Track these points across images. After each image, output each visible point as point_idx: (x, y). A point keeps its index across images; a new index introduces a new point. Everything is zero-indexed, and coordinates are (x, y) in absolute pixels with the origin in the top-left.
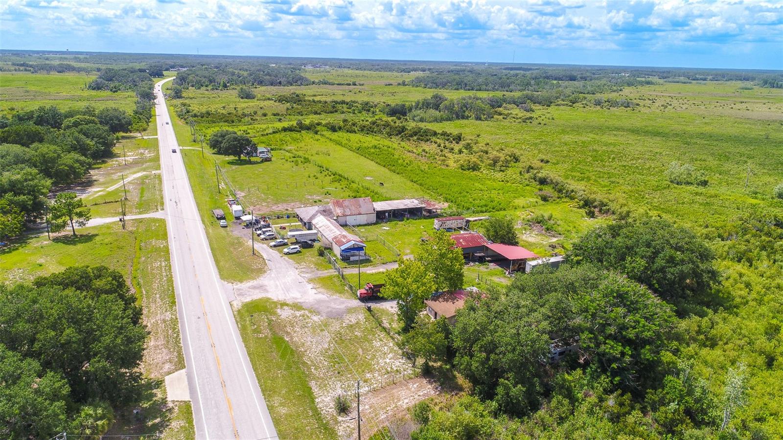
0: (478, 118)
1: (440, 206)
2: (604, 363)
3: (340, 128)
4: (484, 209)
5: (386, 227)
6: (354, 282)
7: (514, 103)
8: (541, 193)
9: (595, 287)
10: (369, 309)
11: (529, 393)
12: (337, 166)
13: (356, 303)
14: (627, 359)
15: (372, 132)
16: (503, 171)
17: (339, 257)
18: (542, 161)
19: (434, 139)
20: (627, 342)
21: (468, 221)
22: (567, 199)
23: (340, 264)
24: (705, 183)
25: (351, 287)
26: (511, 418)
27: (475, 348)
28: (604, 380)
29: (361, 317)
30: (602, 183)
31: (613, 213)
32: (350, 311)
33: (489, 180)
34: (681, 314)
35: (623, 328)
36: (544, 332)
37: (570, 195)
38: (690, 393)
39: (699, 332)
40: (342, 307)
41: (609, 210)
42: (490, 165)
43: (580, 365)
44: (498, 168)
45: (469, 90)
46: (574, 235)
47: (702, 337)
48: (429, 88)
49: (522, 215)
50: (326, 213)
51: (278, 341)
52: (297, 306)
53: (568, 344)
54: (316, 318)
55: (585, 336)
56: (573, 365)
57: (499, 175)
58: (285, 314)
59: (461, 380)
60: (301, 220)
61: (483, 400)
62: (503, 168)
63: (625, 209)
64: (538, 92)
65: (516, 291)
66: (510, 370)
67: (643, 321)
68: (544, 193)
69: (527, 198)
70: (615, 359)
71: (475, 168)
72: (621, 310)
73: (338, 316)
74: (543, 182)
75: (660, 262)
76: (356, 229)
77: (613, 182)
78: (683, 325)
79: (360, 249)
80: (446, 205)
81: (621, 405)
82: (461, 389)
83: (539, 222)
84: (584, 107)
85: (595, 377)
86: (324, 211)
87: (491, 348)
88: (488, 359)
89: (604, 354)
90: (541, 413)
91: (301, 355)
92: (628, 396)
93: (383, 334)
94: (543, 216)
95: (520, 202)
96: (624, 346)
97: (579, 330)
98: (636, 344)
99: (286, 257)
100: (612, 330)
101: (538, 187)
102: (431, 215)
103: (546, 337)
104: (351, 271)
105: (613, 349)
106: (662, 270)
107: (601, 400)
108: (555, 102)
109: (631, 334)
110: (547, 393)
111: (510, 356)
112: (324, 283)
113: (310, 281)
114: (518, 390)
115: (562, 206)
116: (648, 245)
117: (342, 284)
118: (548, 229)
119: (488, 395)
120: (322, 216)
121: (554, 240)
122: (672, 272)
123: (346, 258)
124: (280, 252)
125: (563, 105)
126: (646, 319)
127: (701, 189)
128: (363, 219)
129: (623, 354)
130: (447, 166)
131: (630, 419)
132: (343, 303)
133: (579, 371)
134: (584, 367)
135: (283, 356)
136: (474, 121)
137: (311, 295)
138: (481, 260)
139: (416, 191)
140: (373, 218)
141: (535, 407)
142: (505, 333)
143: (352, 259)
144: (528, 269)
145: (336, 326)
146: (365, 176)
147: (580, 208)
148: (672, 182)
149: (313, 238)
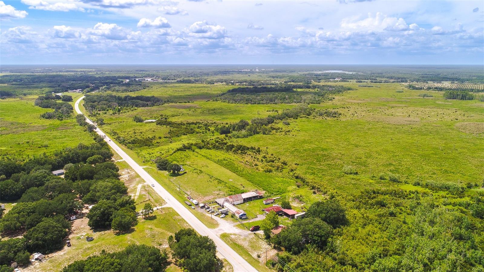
0: (264, 133)
1: (263, 193)
2: (314, 242)
3: (203, 147)
4: (278, 193)
5: (247, 204)
6: (247, 225)
7: (280, 119)
8: (297, 184)
9: (312, 224)
10: (255, 233)
11: (298, 249)
12: (216, 174)
13: (250, 232)
14: (319, 240)
15: (219, 149)
16: (282, 172)
17: (239, 218)
18: (296, 164)
19: (249, 152)
20: (319, 236)
21: (274, 200)
22: (306, 186)
23: (240, 220)
24: (356, 173)
25: (247, 227)
26: (295, 255)
27: (286, 240)
28: (315, 245)
29: (253, 236)
30: (319, 175)
31: (322, 192)
32: (250, 234)
33: (277, 177)
34: (335, 228)
35: (318, 233)
36: (300, 236)
37: (307, 184)
38: (332, 246)
39: (338, 232)
40: (247, 233)
41: (320, 190)
42: (276, 169)
43: (309, 243)
44: (279, 171)
45: (253, 104)
46: (309, 202)
47: (339, 233)
48: (231, 103)
49: (291, 194)
50: (227, 201)
51: (236, 244)
52: (235, 234)
53: (306, 238)
54: (242, 237)
55: (310, 236)
56: (308, 243)
57: (280, 174)
58: (233, 237)
59: (283, 248)
60: (218, 204)
61: (289, 252)
62: (281, 171)
63: (326, 190)
64: (290, 103)
65: (294, 226)
66: (294, 245)
67: (322, 231)
68: (298, 184)
69: (292, 186)
70: (316, 241)
71: (270, 171)
72: (317, 229)
73: (247, 236)
74: (297, 177)
75: (329, 215)
76: (238, 206)
77: (323, 175)
78: (334, 231)
79: (245, 214)
80: (264, 192)
81: (318, 250)
82: (283, 250)
83: (298, 198)
84: (314, 118)
85: (313, 245)
86: (226, 200)
87: (289, 240)
88: (289, 243)
89: (314, 239)
90: (302, 253)
91: (243, 247)
92: (319, 249)
93: (261, 240)
94: (298, 196)
95: (290, 188)
96: (318, 237)
97: (308, 234)
98: (321, 237)
99: (221, 219)
100: (315, 234)
101: (296, 180)
102: (261, 197)
103: (301, 237)
104: (245, 222)
105: (316, 238)
106: (329, 216)
107: (314, 250)
108: (299, 116)
109: (320, 234)
110: (302, 250)
111: (294, 242)
112: (238, 226)
113: (234, 226)
114: (296, 249)
115: (305, 189)
116: (326, 210)
117: (243, 226)
118: (300, 201)
119: (290, 251)
120: (226, 203)
121: (303, 205)
122: (332, 217)
123: (241, 218)
124: (219, 217)
125: (304, 117)
126: (323, 231)
127: (355, 176)
128: (239, 202)
129: (318, 239)
130: (259, 170)
131: (320, 253)
132: (246, 232)
133: (309, 244)
134: (310, 243)
135: (239, 247)
136: (262, 135)
137: (237, 231)
138: (281, 215)
139: (251, 186)
140: (242, 201)
141: (300, 252)
142: (292, 236)
143: (242, 218)
144: (296, 217)
145: (248, 239)
146: (229, 179)
147: (311, 190)
148: (345, 173)
149: (227, 211)
